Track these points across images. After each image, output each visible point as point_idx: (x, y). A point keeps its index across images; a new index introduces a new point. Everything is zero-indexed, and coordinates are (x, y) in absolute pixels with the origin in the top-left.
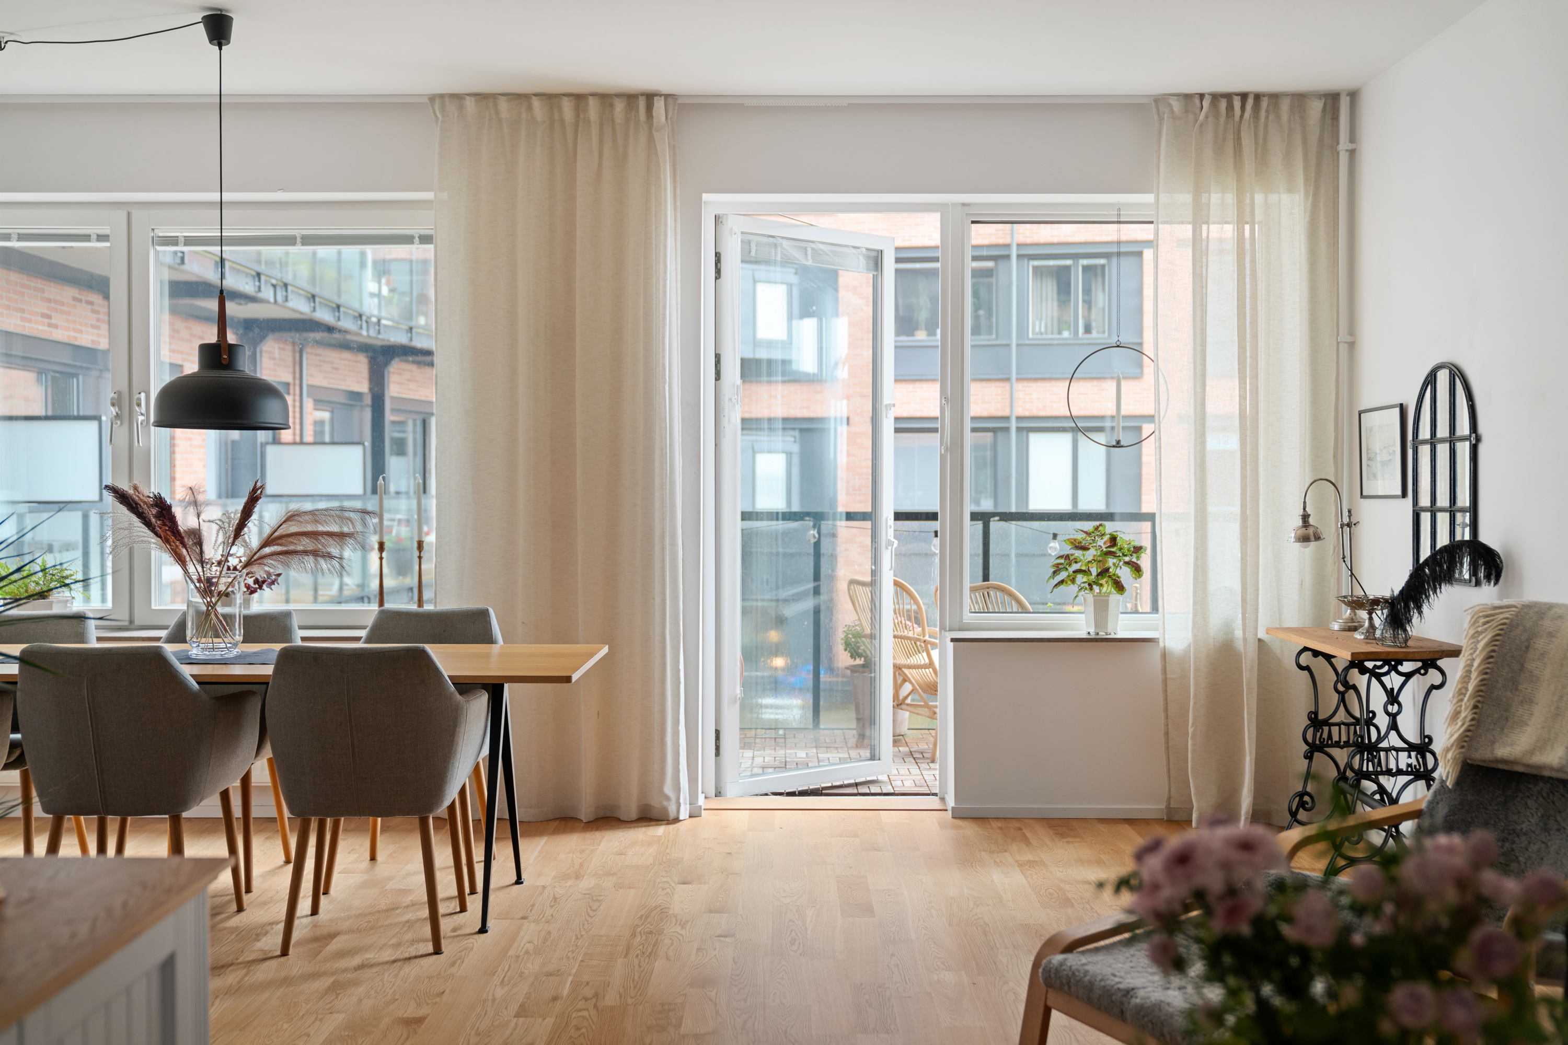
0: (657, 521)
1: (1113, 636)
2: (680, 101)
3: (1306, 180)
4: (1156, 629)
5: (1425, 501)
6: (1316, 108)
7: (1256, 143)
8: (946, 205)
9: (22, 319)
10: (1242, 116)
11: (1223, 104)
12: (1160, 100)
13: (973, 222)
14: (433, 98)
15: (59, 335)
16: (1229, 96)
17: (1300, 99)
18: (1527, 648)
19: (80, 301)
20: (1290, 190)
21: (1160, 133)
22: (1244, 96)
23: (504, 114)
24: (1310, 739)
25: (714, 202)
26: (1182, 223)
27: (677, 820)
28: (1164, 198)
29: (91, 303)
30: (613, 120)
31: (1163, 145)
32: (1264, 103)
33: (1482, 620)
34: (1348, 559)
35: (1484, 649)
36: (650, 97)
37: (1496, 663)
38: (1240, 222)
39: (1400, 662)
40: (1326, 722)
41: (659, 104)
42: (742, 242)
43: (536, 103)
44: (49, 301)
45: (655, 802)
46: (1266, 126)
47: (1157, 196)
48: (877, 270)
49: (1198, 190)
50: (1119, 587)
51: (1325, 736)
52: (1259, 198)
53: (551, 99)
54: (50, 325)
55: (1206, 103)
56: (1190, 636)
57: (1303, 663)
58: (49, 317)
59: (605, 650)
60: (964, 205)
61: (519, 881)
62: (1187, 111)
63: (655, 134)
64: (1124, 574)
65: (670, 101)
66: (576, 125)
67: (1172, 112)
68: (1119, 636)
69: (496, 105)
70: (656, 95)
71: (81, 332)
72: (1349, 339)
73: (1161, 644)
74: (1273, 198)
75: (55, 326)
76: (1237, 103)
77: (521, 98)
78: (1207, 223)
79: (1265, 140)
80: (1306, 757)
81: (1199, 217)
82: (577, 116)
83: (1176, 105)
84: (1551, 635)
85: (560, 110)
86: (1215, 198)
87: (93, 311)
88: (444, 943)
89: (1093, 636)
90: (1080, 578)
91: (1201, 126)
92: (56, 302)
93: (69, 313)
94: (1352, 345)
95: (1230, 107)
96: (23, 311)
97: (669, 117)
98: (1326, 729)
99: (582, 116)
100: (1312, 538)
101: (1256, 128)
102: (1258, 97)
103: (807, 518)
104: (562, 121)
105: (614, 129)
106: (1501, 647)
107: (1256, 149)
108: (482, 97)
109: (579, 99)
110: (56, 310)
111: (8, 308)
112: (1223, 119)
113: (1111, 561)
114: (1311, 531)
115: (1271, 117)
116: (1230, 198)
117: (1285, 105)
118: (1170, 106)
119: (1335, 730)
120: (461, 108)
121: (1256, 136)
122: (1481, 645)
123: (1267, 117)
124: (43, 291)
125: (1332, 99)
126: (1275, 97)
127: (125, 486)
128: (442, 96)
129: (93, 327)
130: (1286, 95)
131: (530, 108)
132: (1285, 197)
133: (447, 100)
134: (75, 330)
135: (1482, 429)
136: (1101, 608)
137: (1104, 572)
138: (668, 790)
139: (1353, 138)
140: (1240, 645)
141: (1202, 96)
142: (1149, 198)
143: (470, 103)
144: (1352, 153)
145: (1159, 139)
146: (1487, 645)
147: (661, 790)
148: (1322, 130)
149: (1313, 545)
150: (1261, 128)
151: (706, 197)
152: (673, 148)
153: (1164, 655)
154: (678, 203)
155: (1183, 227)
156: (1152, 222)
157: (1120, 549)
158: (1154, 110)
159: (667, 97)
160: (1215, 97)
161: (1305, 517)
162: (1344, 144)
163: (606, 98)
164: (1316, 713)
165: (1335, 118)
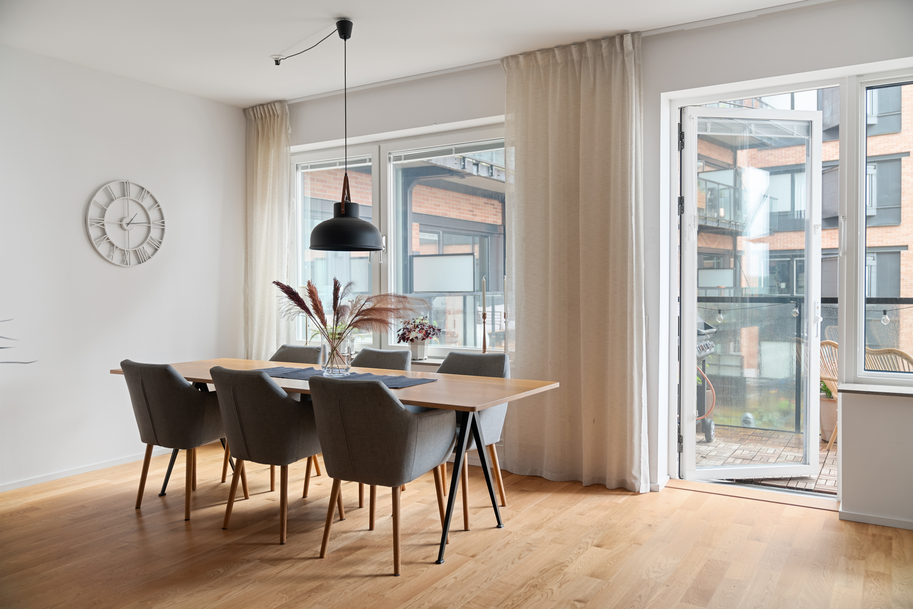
0: (629, 303)
2: (643, 35)
8: (844, 78)
9: (460, 213)
13: (868, 88)
14: (502, 60)
15: (478, 219)
19: (488, 204)
23: (540, 62)
25: (676, 97)
27: (638, 493)
29: (493, 205)
30: (602, 54)
36: (622, 35)
41: (628, 39)
42: (699, 124)
43: (557, 52)
44: (473, 204)
45: (629, 479)
48: (809, 135)
53: (565, 48)
54: (473, 215)
58: (473, 211)
59: (557, 385)
60: (858, 76)
61: (499, 526)
63: (626, 58)
65: (636, 36)
66: (580, 62)
69: (536, 58)
70: (626, 33)
71: (488, 217)
75: (476, 215)
77: (547, 51)
82: (581, 56)
85: (571, 54)
87: (494, 208)
88: (401, 567)
92: (476, 205)
93: (482, 209)
96: (460, 209)
97: (636, 46)
99: (584, 55)
103: (792, 302)
104: (572, 61)
105: (603, 60)
108: (527, 54)
109: (581, 45)
110: (476, 208)
111: (453, 208)
120: (518, 63)
124: (469, 200)
128: (507, 58)
129: (494, 215)
131: (554, 56)
133: (510, 59)
134: (485, 217)
138: (635, 473)
143: (521, 58)
147: (631, 473)
151: (663, 95)
152: (638, 66)
159: (633, 34)
163: (596, 42)
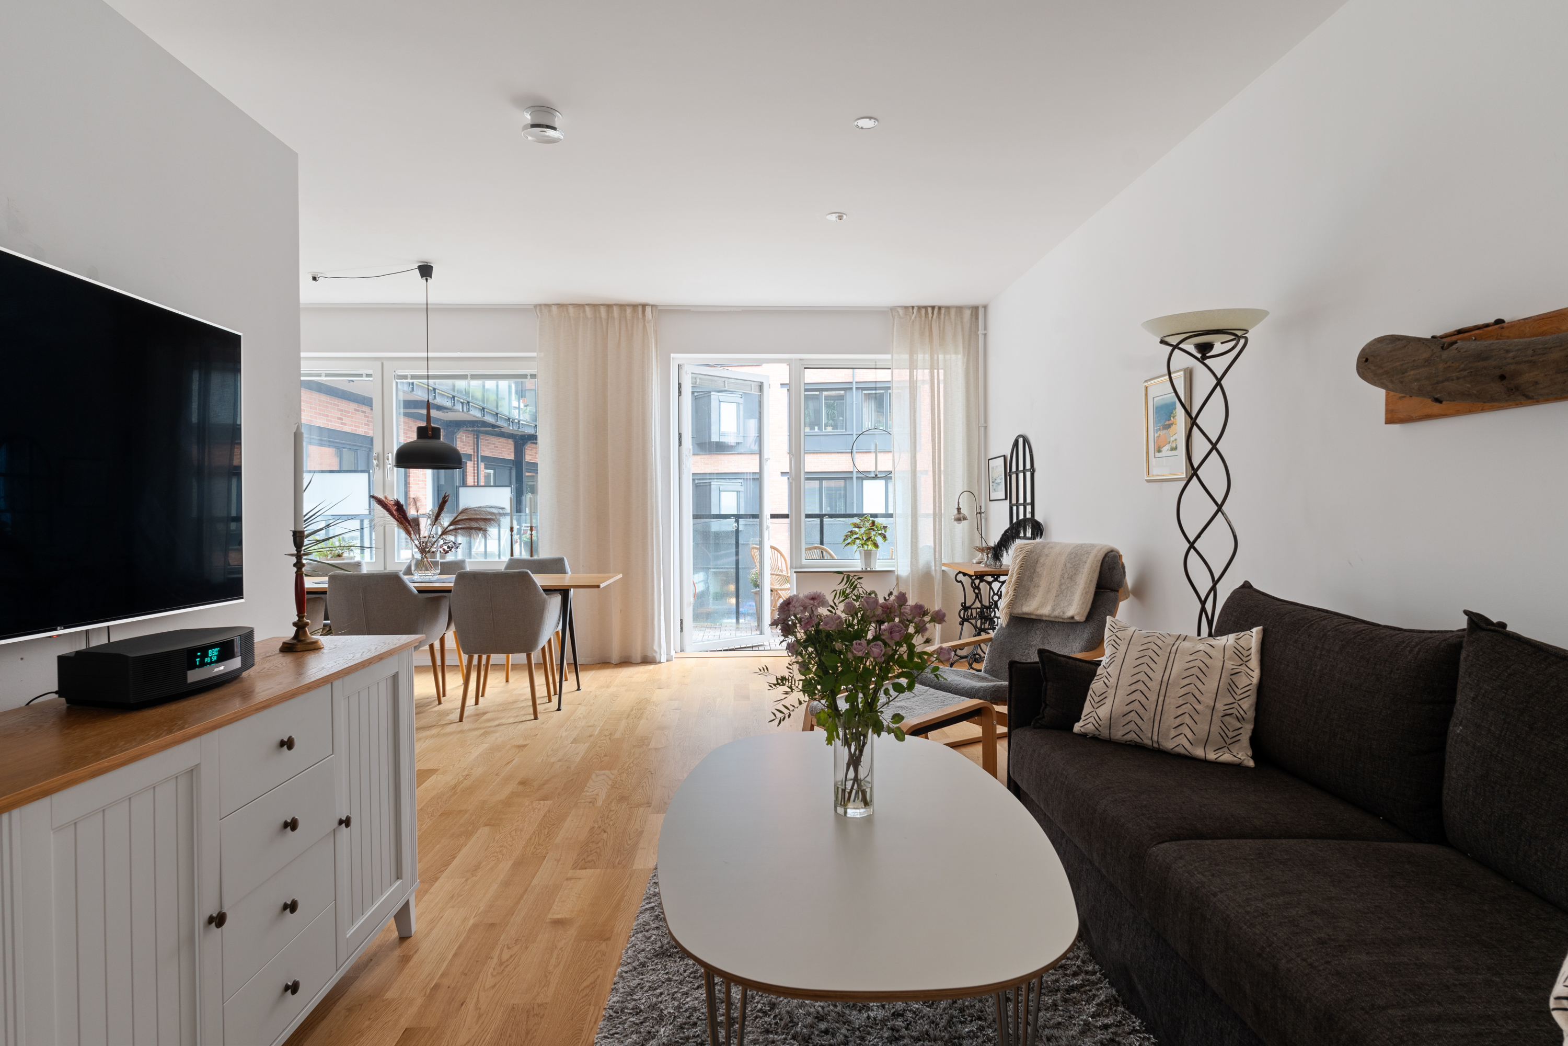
0: (649, 515)
1: (874, 569)
2: (659, 308)
3: (964, 348)
4: (894, 567)
5: (1014, 501)
6: (967, 314)
7: (940, 330)
8: (792, 359)
9: (327, 420)
10: (932, 317)
11: (923, 311)
12: (893, 309)
13: (805, 368)
14: (536, 306)
15: (347, 429)
16: (926, 308)
17: (960, 309)
18: (1037, 562)
19: (358, 411)
20: (956, 353)
21: (893, 325)
22: (933, 308)
23: (572, 314)
24: (962, 616)
25: (677, 358)
26: (904, 369)
27: (660, 662)
28: (896, 356)
29: (364, 412)
30: (626, 317)
31: (895, 331)
32: (943, 311)
33: (1019, 550)
34: (980, 530)
35: (1019, 563)
36: (644, 306)
37: (1024, 569)
38: (932, 369)
39: (999, 576)
40: (969, 608)
41: (648, 310)
42: (692, 378)
43: (587, 309)
44: (341, 411)
45: (649, 654)
46: (944, 322)
47: (892, 356)
48: (761, 392)
49: (912, 353)
50: (876, 545)
51: (969, 614)
52: (941, 357)
53: (595, 307)
54: (342, 424)
55: (915, 311)
56: (910, 569)
57: (959, 580)
58: (341, 419)
59: (620, 576)
60: (800, 360)
61: (579, 689)
62: (906, 315)
63: (647, 325)
64: (879, 540)
65: (654, 308)
66: (608, 320)
67: (899, 315)
68: (877, 570)
69: (567, 310)
70: (647, 305)
71: (359, 427)
72: (985, 425)
73: (896, 573)
74: (948, 357)
75: (345, 424)
76: (930, 310)
77: (580, 306)
78: (917, 369)
79: (944, 328)
80: (960, 624)
81: (912, 366)
82: (608, 315)
83: (901, 312)
84: (1047, 555)
85: (600, 313)
86: (920, 356)
87: (365, 416)
88: (539, 715)
89: (864, 569)
90: (858, 541)
91: (913, 322)
92: (345, 411)
93: (352, 417)
94: (986, 428)
95: (927, 313)
96: (327, 416)
97: (653, 316)
98: (970, 611)
99: (610, 315)
100: (962, 519)
101: (939, 323)
102: (940, 308)
103: (731, 517)
104: (601, 318)
105: (626, 322)
106: (1026, 562)
107: (940, 333)
108: (561, 306)
109: (609, 307)
110: (345, 416)
111: (320, 414)
112: (923, 319)
113: (873, 533)
114: (961, 516)
115: (947, 318)
116: (927, 357)
117: (953, 312)
118: (898, 312)
119: (974, 611)
120: (550, 311)
121: (939, 327)
122: (1017, 562)
123: (945, 318)
124: (338, 405)
125: (975, 309)
126: (948, 308)
127: (381, 497)
128: (540, 305)
129: (365, 424)
130: (953, 307)
131: (584, 311)
132: (953, 356)
133: (543, 307)
134: (355, 426)
135: (1036, 465)
136: (868, 556)
137: (869, 539)
138: (656, 648)
139: (985, 329)
140: (933, 573)
141: (913, 307)
142: (888, 356)
143: (554, 309)
144: (985, 335)
145: (893, 328)
146: (1020, 561)
147: (652, 648)
148: (971, 324)
149: (964, 522)
150: (942, 323)
151: (672, 355)
152: (656, 331)
153: (898, 578)
154: (659, 358)
155: (904, 370)
156: (890, 369)
157: (877, 527)
158: (891, 314)
159: (652, 306)
160: (919, 308)
161: (959, 509)
162: (981, 331)
163: (622, 307)
164: (965, 603)
165: (977, 318)
